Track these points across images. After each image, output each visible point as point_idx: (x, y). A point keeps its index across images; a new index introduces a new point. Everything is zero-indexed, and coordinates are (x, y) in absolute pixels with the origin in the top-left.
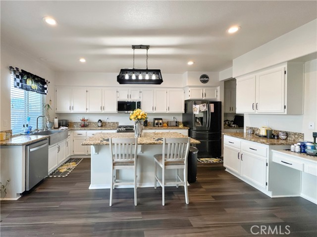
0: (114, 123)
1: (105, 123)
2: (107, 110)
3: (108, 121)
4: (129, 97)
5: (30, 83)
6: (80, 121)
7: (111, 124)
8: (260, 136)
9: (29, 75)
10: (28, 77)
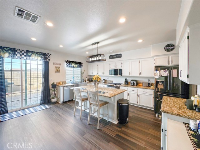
3: (108, 80)
4: (115, 67)
5: (73, 65)
9: (73, 62)
10: (72, 63)
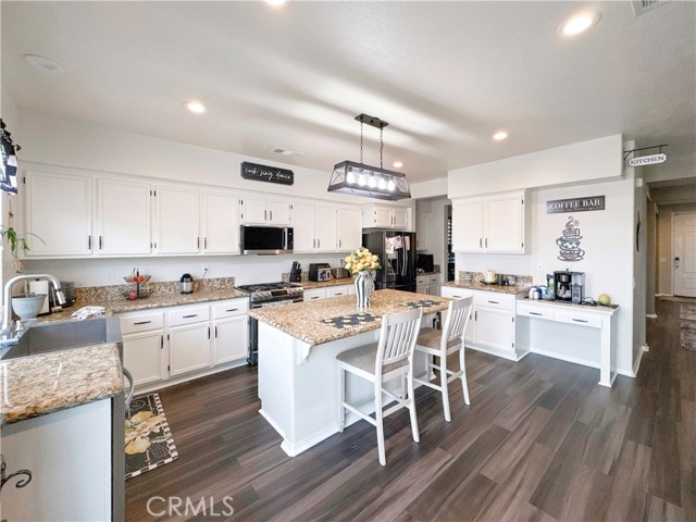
0: (223, 280)
1: (200, 282)
2: (214, 248)
3: (207, 277)
4: (268, 216)
6: (125, 283)
7: (217, 285)
8: (486, 284)
